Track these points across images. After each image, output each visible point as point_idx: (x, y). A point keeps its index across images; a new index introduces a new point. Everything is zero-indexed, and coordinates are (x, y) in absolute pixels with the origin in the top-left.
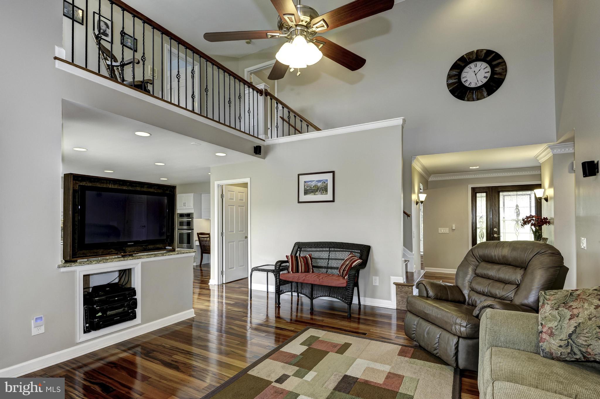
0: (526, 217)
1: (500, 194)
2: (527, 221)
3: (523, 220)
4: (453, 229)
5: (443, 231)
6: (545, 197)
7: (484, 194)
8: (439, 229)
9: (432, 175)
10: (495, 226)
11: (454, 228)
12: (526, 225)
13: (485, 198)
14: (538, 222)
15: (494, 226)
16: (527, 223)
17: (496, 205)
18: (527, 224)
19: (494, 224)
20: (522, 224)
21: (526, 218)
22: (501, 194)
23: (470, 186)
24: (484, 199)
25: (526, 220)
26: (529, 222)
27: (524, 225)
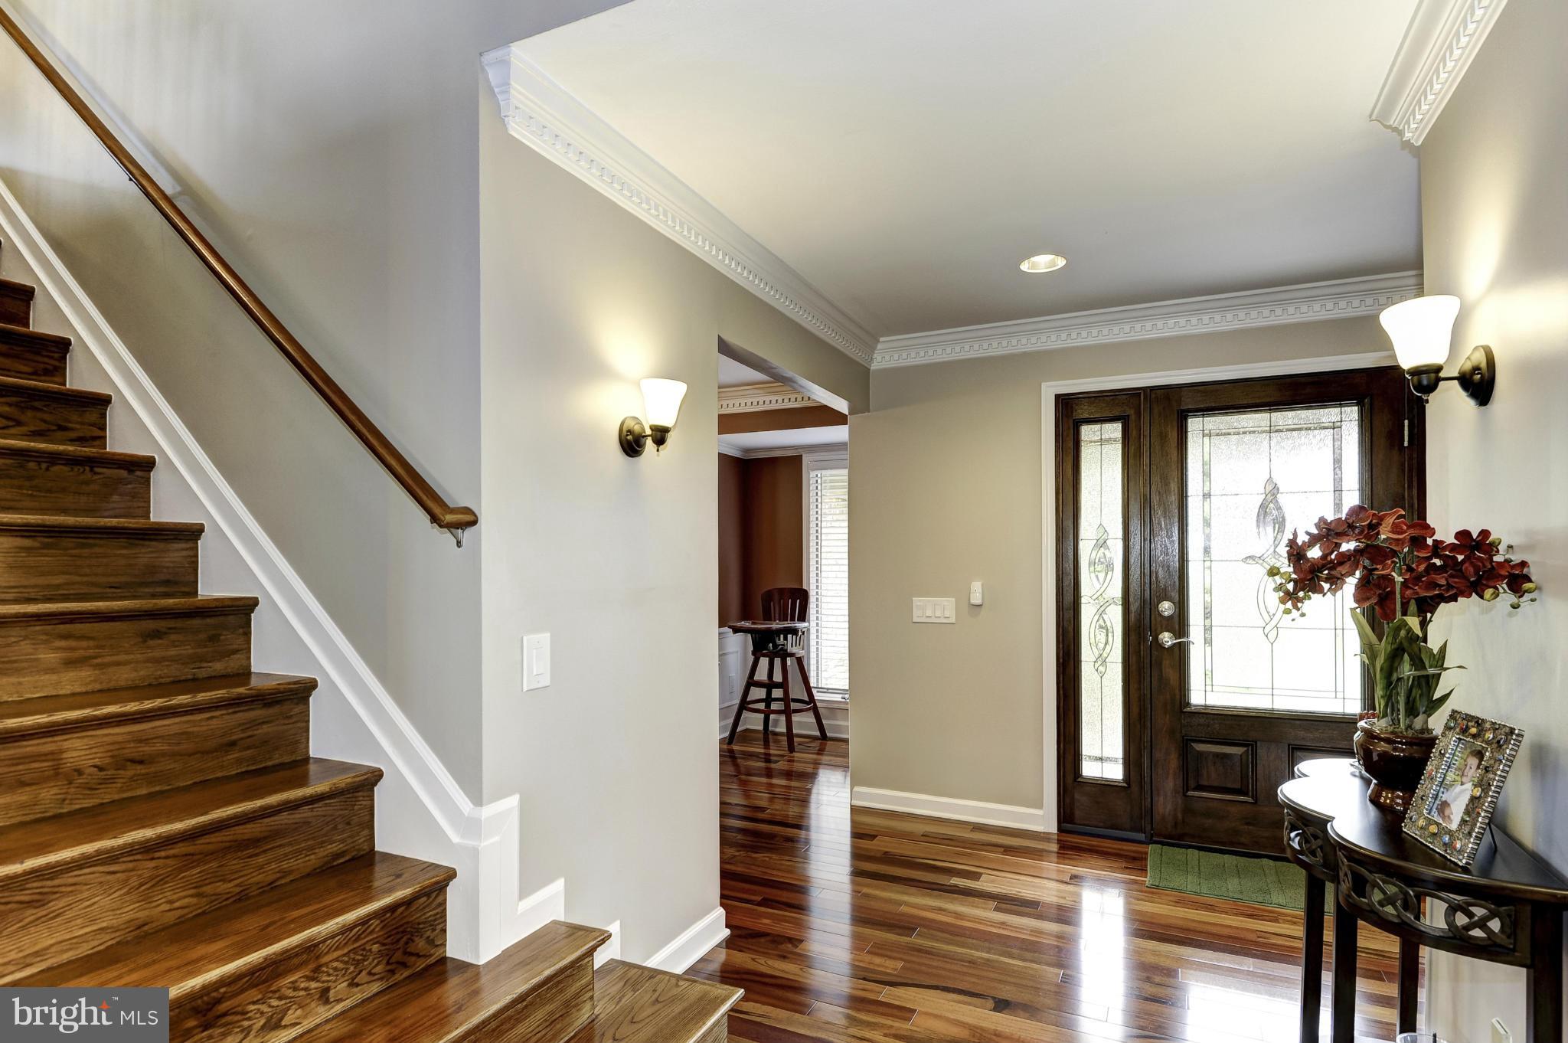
0: (1315, 531)
1: (1190, 428)
2: (1324, 563)
3: (1296, 554)
4: (973, 601)
5: (929, 613)
6: (1468, 366)
7: (1114, 430)
8: (917, 601)
9: (881, 339)
10: (1165, 589)
11: (976, 598)
12: (1320, 591)
13: (1118, 448)
14: (1410, 569)
15: (1158, 586)
16: (1327, 580)
17: (1167, 484)
18: (1326, 586)
19: (1157, 578)
20: (1290, 586)
21: (1314, 540)
22: (1194, 424)
23: (1049, 391)
24: (1114, 454)
25: (1315, 553)
26: (1343, 569)
27: (1301, 594)
